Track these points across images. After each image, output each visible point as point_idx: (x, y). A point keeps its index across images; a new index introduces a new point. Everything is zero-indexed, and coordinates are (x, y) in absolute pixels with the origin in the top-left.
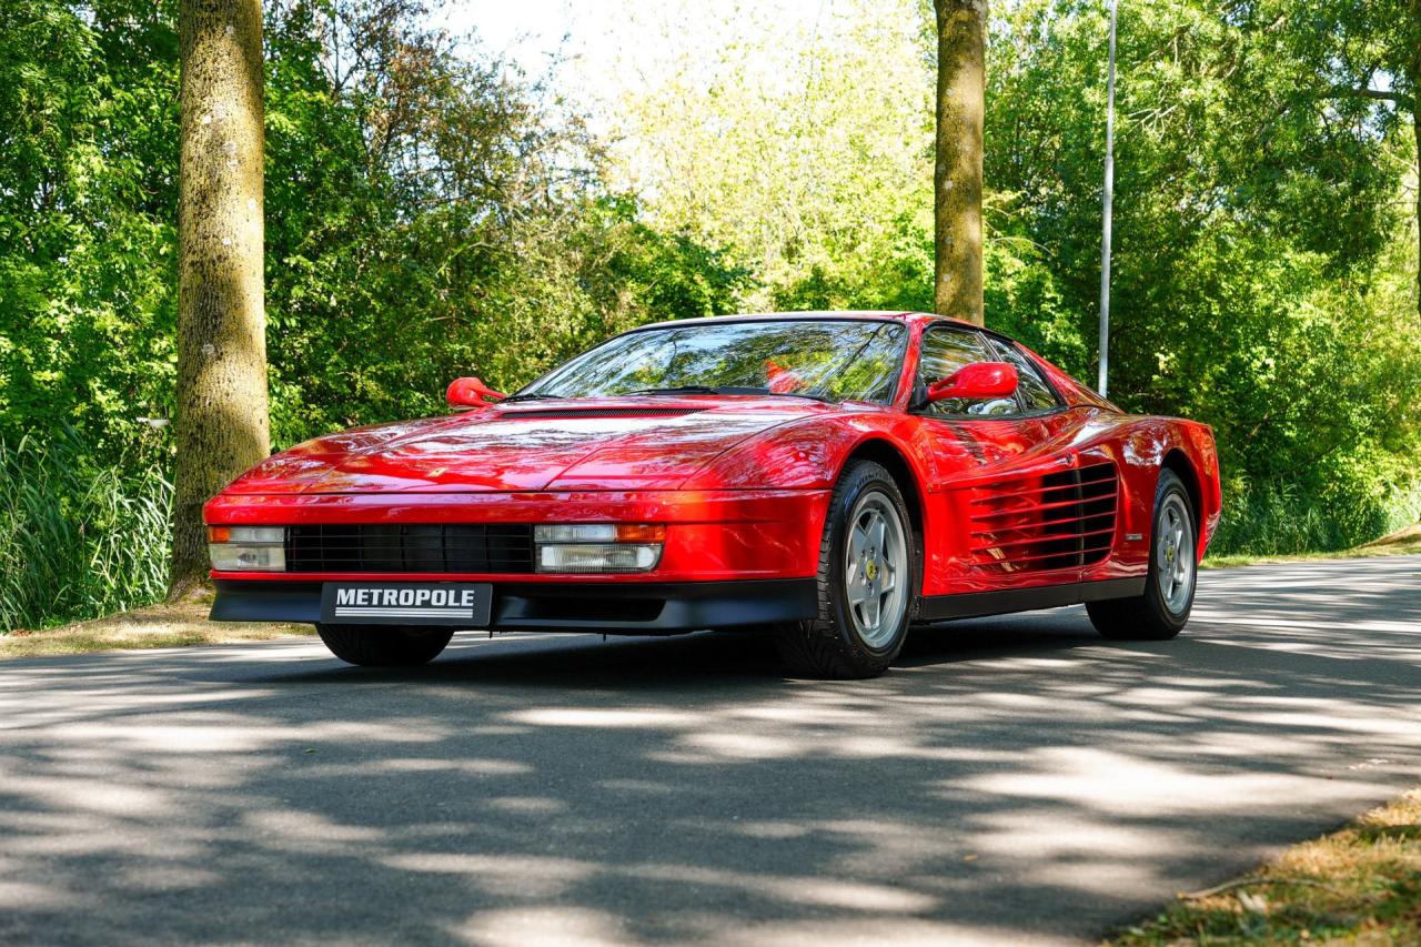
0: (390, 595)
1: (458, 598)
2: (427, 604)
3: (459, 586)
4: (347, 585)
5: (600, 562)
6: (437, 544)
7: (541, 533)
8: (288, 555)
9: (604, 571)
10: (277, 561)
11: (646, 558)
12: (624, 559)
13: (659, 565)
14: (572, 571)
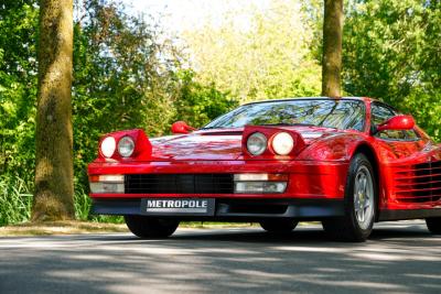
0: (171, 203)
1: (200, 204)
2: (186, 207)
3: (200, 199)
4: (152, 199)
5: (261, 190)
6: (190, 182)
7: (236, 177)
8: (126, 187)
9: (263, 193)
10: (121, 189)
11: (281, 187)
12: (271, 189)
13: (285, 191)
14: (250, 193)
